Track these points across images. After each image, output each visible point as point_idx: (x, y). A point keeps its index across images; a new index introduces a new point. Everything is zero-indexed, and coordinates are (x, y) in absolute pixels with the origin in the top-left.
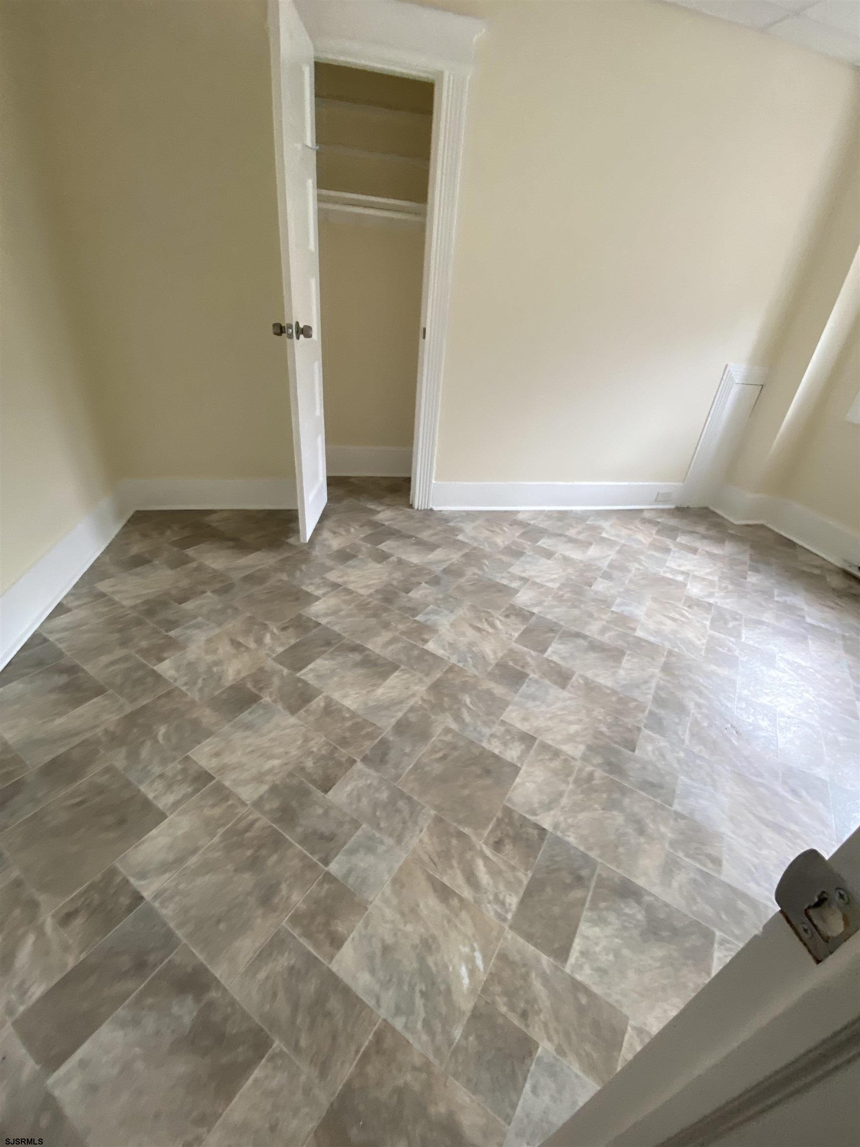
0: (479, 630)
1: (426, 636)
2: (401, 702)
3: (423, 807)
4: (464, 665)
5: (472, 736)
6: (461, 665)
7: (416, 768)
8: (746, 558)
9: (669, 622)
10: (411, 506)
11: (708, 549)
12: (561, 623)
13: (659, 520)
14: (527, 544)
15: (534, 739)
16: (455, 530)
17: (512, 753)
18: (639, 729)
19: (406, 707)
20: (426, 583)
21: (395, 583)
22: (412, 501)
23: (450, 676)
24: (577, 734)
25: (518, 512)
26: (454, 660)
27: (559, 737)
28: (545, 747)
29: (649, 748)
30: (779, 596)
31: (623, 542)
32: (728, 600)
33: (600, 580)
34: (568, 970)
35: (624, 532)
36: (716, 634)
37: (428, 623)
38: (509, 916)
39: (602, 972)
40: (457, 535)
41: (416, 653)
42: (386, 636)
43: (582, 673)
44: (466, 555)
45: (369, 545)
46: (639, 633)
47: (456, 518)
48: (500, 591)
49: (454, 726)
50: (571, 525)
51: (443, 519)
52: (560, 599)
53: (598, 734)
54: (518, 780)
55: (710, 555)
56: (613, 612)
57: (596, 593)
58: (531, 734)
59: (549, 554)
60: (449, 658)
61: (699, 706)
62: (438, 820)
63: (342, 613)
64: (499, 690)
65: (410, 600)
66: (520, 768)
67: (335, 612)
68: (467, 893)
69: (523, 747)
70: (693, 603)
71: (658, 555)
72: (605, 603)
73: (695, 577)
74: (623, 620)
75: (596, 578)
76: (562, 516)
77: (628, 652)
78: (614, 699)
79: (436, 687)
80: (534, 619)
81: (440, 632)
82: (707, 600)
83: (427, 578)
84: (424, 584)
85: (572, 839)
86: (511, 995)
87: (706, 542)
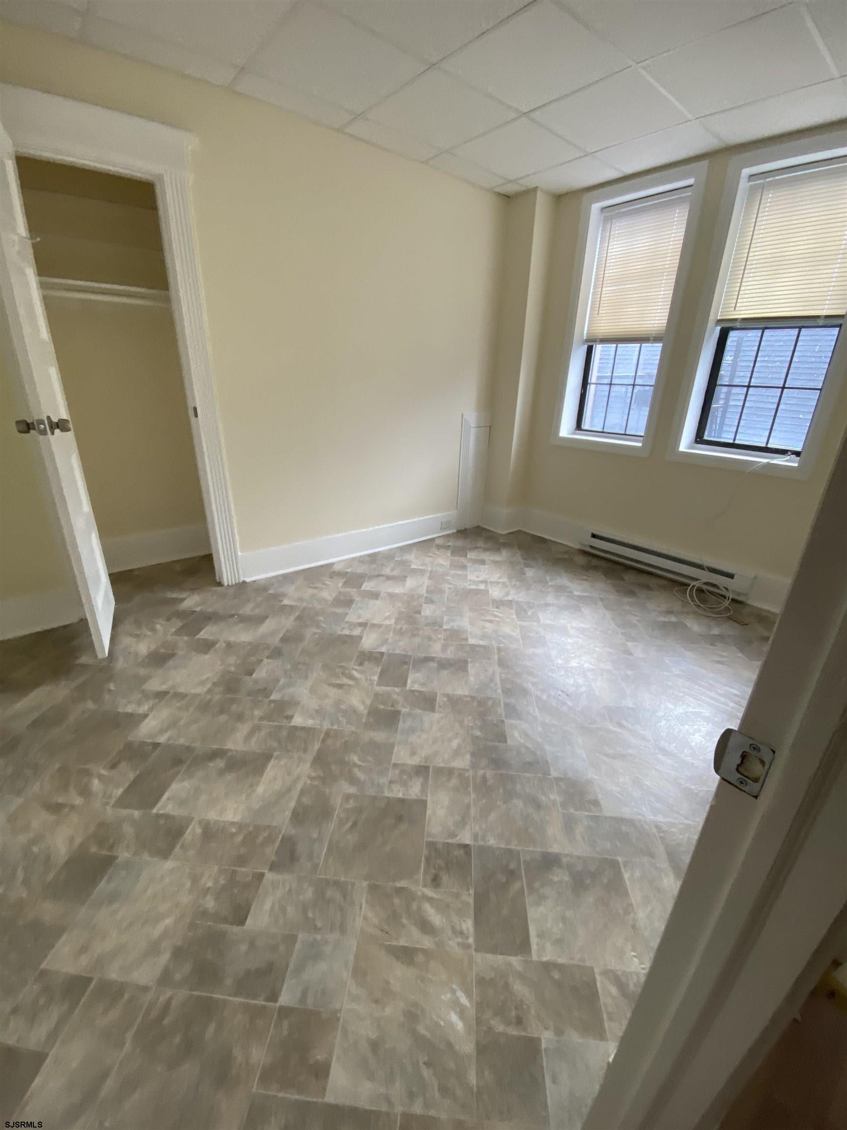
0: (340, 686)
1: (289, 713)
2: (289, 790)
3: (353, 884)
4: (339, 727)
5: (371, 792)
6: (335, 727)
7: (330, 849)
8: (518, 558)
9: (488, 625)
10: (220, 584)
11: (492, 558)
12: (410, 653)
13: (449, 544)
14: (353, 591)
15: (427, 768)
16: (277, 597)
17: (414, 791)
18: (503, 721)
19: (295, 794)
20: (268, 657)
21: (233, 669)
22: (220, 578)
23: (329, 742)
24: (459, 746)
25: (333, 564)
26: (326, 725)
27: (446, 756)
28: (439, 771)
29: (516, 734)
30: (551, 580)
31: (430, 569)
32: (520, 595)
33: (424, 606)
34: (535, 957)
35: (428, 560)
36: (525, 624)
37: (286, 698)
38: (471, 940)
39: (559, 941)
40: (282, 601)
41: (285, 733)
42: (243, 729)
43: (442, 692)
44: (299, 618)
45: (186, 638)
46: (472, 641)
47: (273, 584)
48: (345, 642)
49: (352, 790)
50: (383, 565)
51: (261, 588)
52: (400, 632)
53: (475, 739)
54: (429, 812)
55: (495, 562)
56: (445, 630)
57: (426, 617)
58: (423, 765)
59: (375, 595)
60: (321, 725)
61: (534, 684)
62: (373, 889)
63: (182, 722)
64: (380, 736)
65: (256, 682)
66: (427, 800)
67: (173, 723)
68: (427, 943)
69: (421, 779)
70: (498, 604)
71: (459, 572)
72: (436, 624)
73: (492, 583)
74: (456, 635)
75: (421, 605)
76: (373, 558)
77: (469, 660)
78: (475, 704)
79: (320, 760)
80: (385, 657)
81: (302, 703)
82: (506, 599)
83: (267, 653)
84: (266, 661)
85: (492, 842)
86: (500, 1012)
87: (488, 553)
